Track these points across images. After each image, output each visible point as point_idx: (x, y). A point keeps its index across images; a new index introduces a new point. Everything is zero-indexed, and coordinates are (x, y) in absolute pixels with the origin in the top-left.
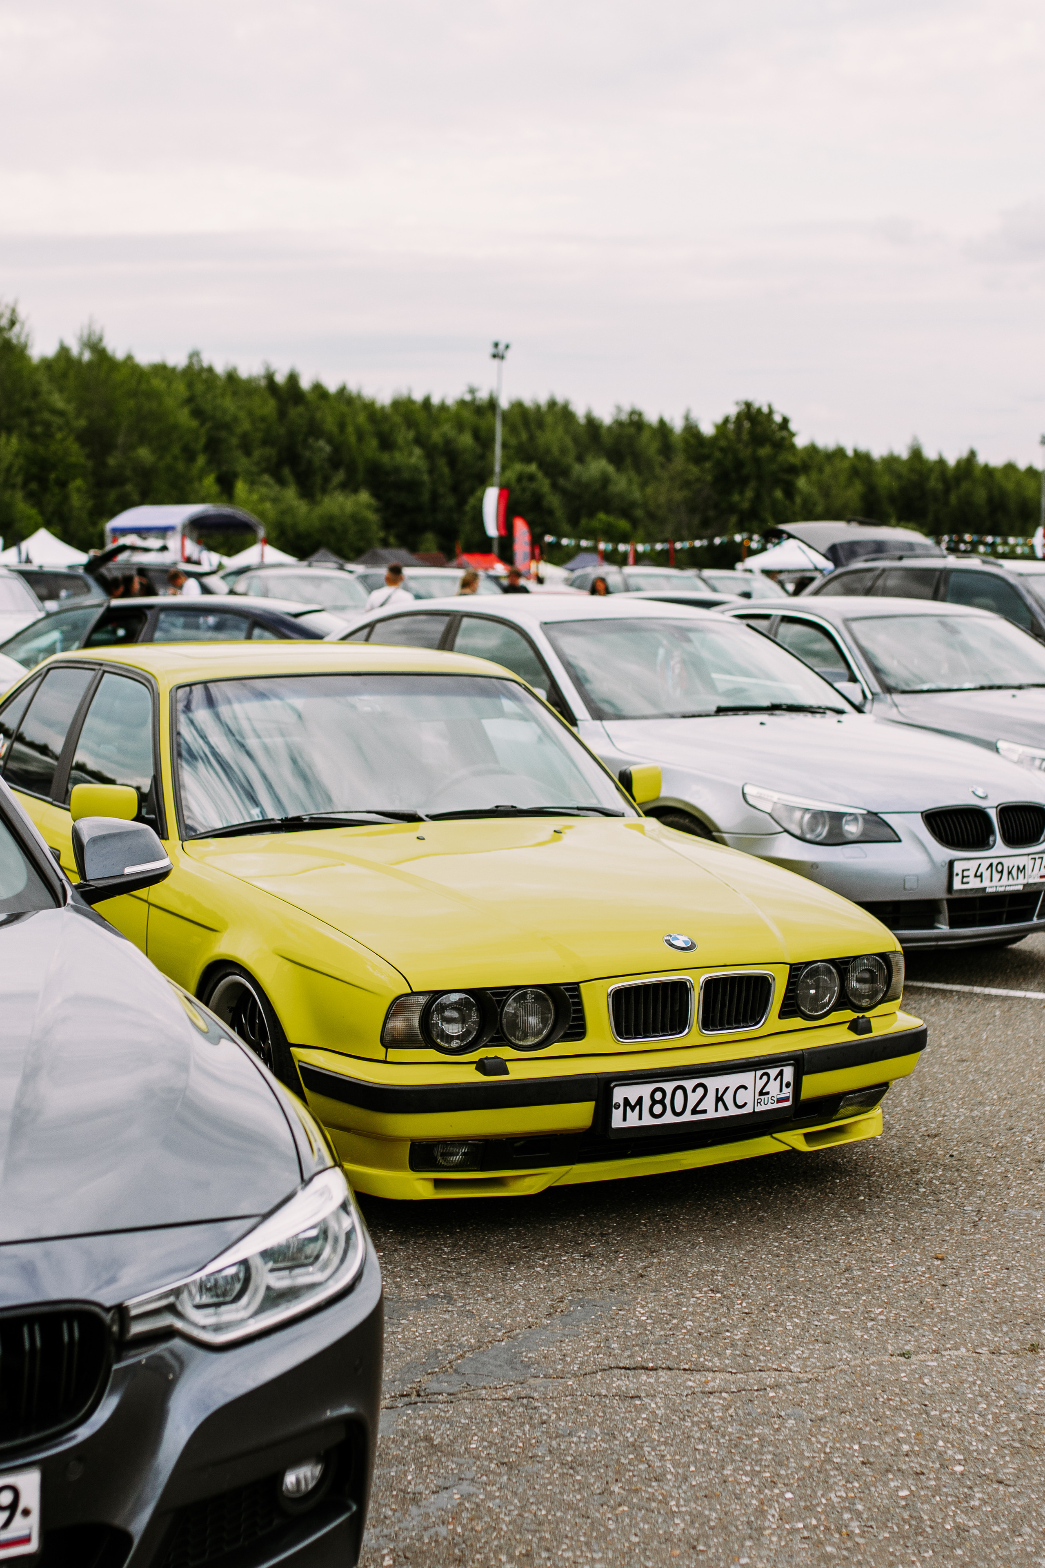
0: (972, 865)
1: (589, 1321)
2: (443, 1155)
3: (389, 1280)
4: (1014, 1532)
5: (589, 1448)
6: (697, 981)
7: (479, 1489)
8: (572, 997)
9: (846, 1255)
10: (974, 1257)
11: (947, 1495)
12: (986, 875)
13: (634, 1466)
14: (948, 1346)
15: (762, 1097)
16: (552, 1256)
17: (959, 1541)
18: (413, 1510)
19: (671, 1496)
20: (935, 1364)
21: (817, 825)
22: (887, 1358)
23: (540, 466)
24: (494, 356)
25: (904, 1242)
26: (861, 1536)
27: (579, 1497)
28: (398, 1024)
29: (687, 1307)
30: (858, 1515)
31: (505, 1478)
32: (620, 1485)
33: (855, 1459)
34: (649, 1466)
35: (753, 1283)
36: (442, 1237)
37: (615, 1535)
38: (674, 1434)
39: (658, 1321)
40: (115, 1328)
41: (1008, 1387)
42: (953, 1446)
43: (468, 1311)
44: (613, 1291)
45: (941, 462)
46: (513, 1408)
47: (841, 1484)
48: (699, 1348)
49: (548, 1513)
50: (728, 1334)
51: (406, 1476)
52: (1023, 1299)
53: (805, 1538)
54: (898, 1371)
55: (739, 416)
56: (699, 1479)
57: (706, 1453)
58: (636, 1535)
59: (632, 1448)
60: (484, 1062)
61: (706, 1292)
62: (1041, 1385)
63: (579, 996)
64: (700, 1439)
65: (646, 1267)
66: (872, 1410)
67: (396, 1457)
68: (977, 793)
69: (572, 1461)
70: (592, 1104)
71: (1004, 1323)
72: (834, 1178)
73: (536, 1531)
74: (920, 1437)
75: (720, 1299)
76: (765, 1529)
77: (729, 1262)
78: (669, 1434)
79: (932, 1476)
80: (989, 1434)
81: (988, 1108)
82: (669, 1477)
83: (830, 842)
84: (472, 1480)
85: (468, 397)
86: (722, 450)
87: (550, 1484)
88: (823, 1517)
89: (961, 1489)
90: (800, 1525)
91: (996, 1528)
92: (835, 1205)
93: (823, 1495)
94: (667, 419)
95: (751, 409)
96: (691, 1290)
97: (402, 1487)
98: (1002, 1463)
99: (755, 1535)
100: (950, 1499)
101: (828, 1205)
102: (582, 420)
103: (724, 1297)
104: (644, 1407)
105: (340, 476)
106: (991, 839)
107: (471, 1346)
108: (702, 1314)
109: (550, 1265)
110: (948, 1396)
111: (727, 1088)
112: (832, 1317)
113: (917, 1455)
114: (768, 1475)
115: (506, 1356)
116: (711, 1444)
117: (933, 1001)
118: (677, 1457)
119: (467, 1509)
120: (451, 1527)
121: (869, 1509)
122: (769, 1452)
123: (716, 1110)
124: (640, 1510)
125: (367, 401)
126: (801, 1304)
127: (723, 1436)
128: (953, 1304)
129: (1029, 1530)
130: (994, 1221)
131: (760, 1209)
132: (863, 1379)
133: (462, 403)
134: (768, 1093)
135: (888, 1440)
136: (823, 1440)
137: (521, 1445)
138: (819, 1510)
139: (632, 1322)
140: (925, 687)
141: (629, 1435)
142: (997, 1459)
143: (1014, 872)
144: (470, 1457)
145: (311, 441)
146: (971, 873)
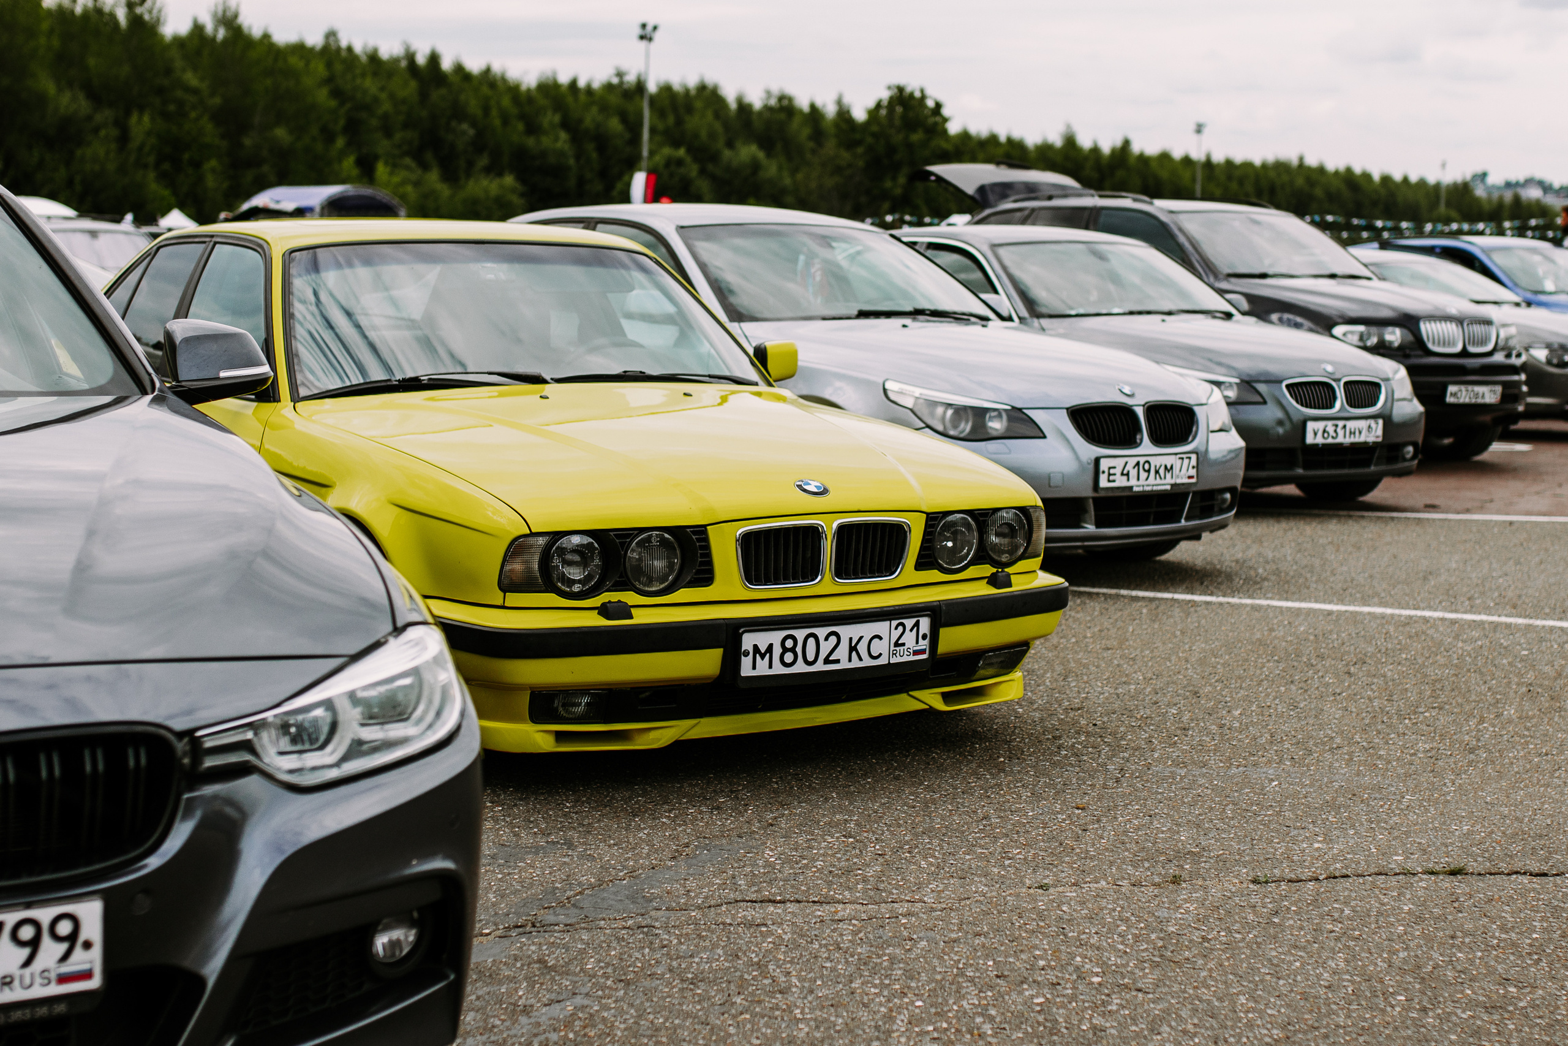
0: (1119, 463)
1: (715, 862)
2: (564, 705)
3: (507, 830)
4: (1153, 1031)
5: (711, 967)
6: (830, 526)
7: (594, 1001)
8: (699, 540)
9: (984, 806)
10: (1116, 806)
11: (1084, 1002)
12: (1133, 473)
13: (758, 981)
14: (1088, 879)
15: (898, 649)
16: (679, 810)
17: (1095, 1039)
18: (523, 1020)
19: (796, 1006)
20: (1074, 894)
21: (960, 420)
22: (1024, 890)
23: (689, 151)
24: (642, 37)
25: (1045, 795)
26: (994, 1036)
27: (698, 1007)
28: (517, 566)
29: (818, 849)
30: (992, 1019)
31: (622, 992)
32: (743, 997)
33: (989, 973)
34: (774, 981)
35: (887, 830)
36: (564, 793)
37: (735, 1038)
38: (801, 954)
39: (788, 861)
40: (186, 761)
41: (1149, 912)
42: (1091, 961)
43: (590, 855)
44: (742, 837)
45: (1095, 150)
46: (632, 935)
47: (973, 993)
48: (830, 884)
49: (666, 1020)
50: (860, 872)
51: (517, 992)
52: (1165, 840)
53: (934, 1039)
54: (1036, 901)
55: (892, 101)
56: (825, 992)
57: (833, 969)
58: (758, 1038)
59: (756, 967)
60: (607, 607)
61: (838, 838)
62: (1183, 911)
63: (706, 539)
64: (828, 958)
65: (776, 818)
66: (1008, 933)
67: (508, 977)
68: (1124, 391)
69: (692, 978)
70: (720, 651)
71: (1147, 860)
72: (973, 743)
73: (652, 1036)
74: (1057, 954)
75: (852, 843)
76: (893, 1032)
77: (863, 813)
78: (796, 954)
79: (1069, 985)
80: (1128, 950)
81: (1133, 687)
82: (794, 990)
83: (972, 438)
84: (587, 994)
85: (615, 81)
86: (874, 135)
87: (669, 996)
88: (954, 1021)
89: (1098, 997)
90: (931, 1028)
91: (1134, 1028)
92: (974, 765)
93: (954, 1003)
94: (819, 103)
95: (904, 94)
96: (823, 836)
97: (512, 1001)
98: (1141, 974)
99: (882, 1036)
100: (1086, 1005)
101: (966, 766)
102: (733, 105)
103: (857, 841)
104: (770, 933)
105: (483, 161)
106: (1138, 437)
107: (591, 884)
108: (833, 855)
109: (676, 817)
110: (1087, 920)
111: (861, 638)
112: (968, 857)
113: (1053, 969)
114: (897, 987)
115: (627, 892)
116: (839, 962)
117: (1079, 601)
118: (803, 973)
119: (580, 1018)
120: (562, 1033)
121: (1003, 1014)
122: (900, 969)
123: (850, 660)
124: (763, 1017)
125: (511, 85)
126: (936, 846)
127: (852, 956)
128: (1094, 845)
129: (1168, 1029)
130: (1137, 777)
131: (896, 769)
132: (999, 907)
133: (609, 87)
134: (903, 644)
135: (1023, 956)
136: (956, 958)
137: (640, 965)
138: (950, 1015)
139: (761, 863)
140: (1073, 312)
141: (753, 955)
142: (1137, 971)
143: (1162, 471)
144: (585, 975)
145: (454, 124)
146: (1118, 471)
